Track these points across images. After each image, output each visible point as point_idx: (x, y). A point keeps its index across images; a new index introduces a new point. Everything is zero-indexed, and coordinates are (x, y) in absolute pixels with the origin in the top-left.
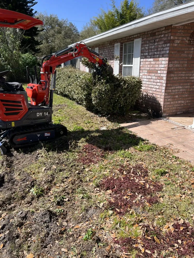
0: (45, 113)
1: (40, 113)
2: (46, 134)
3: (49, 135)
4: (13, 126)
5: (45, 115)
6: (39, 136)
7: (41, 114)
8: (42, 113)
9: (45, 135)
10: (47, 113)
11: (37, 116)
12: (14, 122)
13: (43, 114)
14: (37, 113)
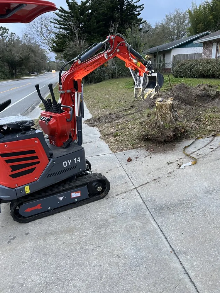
0: (75, 159)
1: (68, 161)
2: (74, 195)
3: (78, 194)
4: (28, 192)
5: (76, 162)
6: (61, 200)
7: (70, 163)
8: (71, 160)
9: (72, 197)
10: (79, 158)
11: (64, 166)
12: (28, 187)
13: (73, 162)
14: (64, 163)
